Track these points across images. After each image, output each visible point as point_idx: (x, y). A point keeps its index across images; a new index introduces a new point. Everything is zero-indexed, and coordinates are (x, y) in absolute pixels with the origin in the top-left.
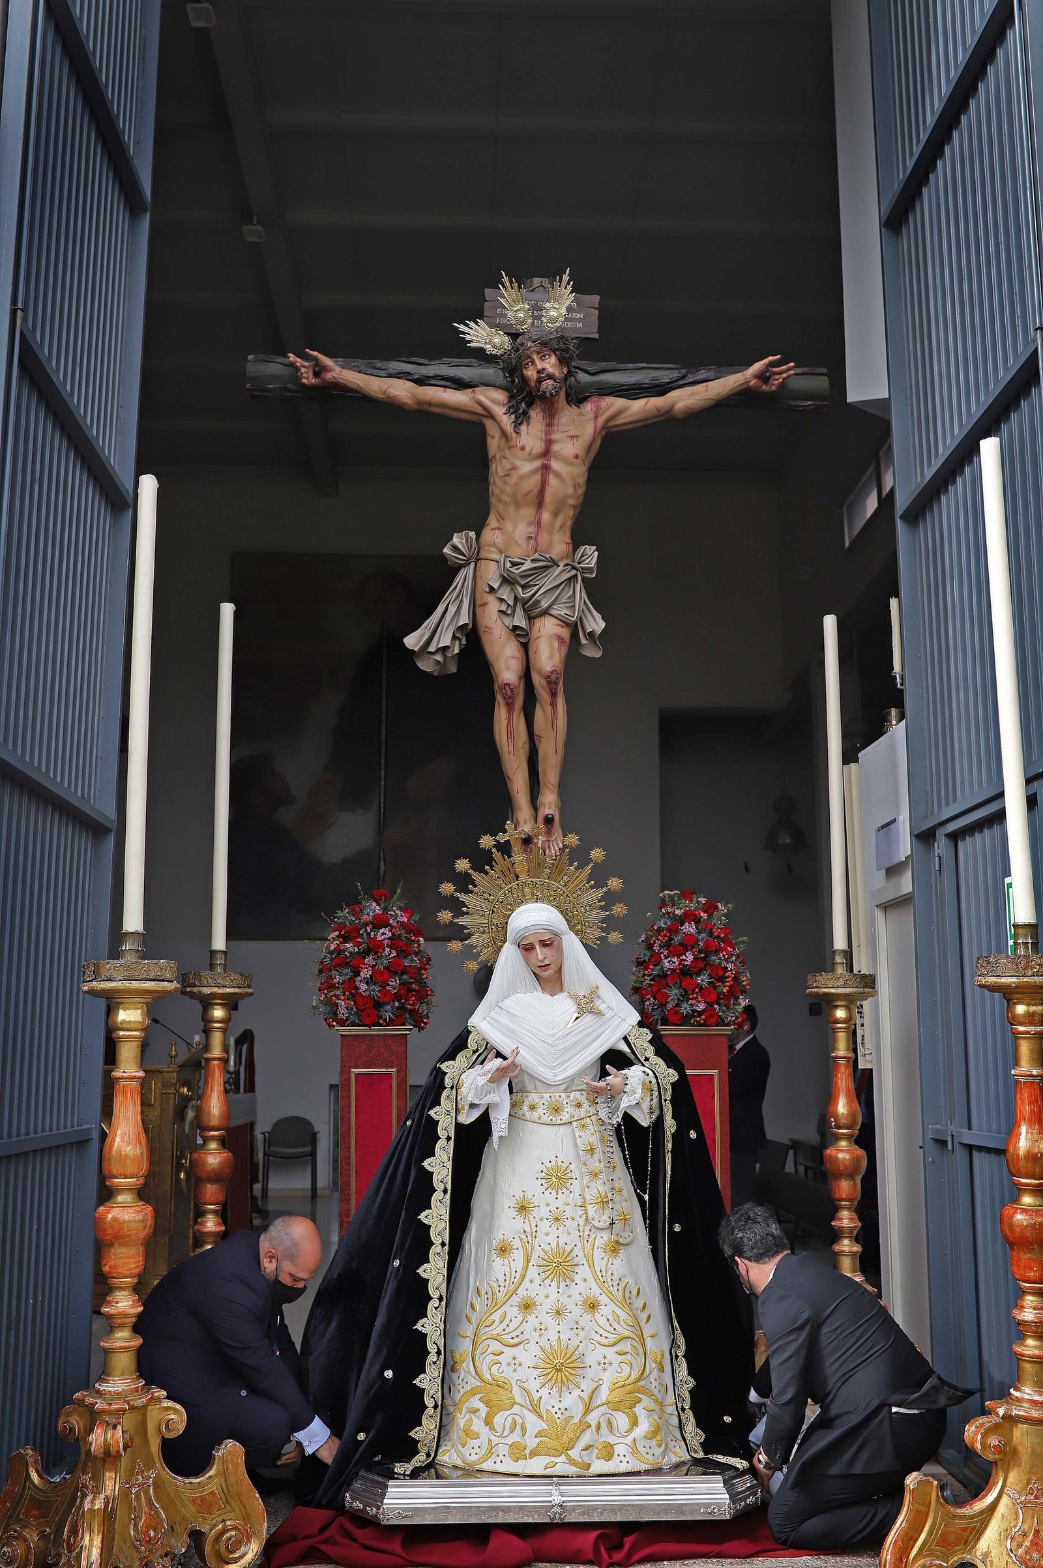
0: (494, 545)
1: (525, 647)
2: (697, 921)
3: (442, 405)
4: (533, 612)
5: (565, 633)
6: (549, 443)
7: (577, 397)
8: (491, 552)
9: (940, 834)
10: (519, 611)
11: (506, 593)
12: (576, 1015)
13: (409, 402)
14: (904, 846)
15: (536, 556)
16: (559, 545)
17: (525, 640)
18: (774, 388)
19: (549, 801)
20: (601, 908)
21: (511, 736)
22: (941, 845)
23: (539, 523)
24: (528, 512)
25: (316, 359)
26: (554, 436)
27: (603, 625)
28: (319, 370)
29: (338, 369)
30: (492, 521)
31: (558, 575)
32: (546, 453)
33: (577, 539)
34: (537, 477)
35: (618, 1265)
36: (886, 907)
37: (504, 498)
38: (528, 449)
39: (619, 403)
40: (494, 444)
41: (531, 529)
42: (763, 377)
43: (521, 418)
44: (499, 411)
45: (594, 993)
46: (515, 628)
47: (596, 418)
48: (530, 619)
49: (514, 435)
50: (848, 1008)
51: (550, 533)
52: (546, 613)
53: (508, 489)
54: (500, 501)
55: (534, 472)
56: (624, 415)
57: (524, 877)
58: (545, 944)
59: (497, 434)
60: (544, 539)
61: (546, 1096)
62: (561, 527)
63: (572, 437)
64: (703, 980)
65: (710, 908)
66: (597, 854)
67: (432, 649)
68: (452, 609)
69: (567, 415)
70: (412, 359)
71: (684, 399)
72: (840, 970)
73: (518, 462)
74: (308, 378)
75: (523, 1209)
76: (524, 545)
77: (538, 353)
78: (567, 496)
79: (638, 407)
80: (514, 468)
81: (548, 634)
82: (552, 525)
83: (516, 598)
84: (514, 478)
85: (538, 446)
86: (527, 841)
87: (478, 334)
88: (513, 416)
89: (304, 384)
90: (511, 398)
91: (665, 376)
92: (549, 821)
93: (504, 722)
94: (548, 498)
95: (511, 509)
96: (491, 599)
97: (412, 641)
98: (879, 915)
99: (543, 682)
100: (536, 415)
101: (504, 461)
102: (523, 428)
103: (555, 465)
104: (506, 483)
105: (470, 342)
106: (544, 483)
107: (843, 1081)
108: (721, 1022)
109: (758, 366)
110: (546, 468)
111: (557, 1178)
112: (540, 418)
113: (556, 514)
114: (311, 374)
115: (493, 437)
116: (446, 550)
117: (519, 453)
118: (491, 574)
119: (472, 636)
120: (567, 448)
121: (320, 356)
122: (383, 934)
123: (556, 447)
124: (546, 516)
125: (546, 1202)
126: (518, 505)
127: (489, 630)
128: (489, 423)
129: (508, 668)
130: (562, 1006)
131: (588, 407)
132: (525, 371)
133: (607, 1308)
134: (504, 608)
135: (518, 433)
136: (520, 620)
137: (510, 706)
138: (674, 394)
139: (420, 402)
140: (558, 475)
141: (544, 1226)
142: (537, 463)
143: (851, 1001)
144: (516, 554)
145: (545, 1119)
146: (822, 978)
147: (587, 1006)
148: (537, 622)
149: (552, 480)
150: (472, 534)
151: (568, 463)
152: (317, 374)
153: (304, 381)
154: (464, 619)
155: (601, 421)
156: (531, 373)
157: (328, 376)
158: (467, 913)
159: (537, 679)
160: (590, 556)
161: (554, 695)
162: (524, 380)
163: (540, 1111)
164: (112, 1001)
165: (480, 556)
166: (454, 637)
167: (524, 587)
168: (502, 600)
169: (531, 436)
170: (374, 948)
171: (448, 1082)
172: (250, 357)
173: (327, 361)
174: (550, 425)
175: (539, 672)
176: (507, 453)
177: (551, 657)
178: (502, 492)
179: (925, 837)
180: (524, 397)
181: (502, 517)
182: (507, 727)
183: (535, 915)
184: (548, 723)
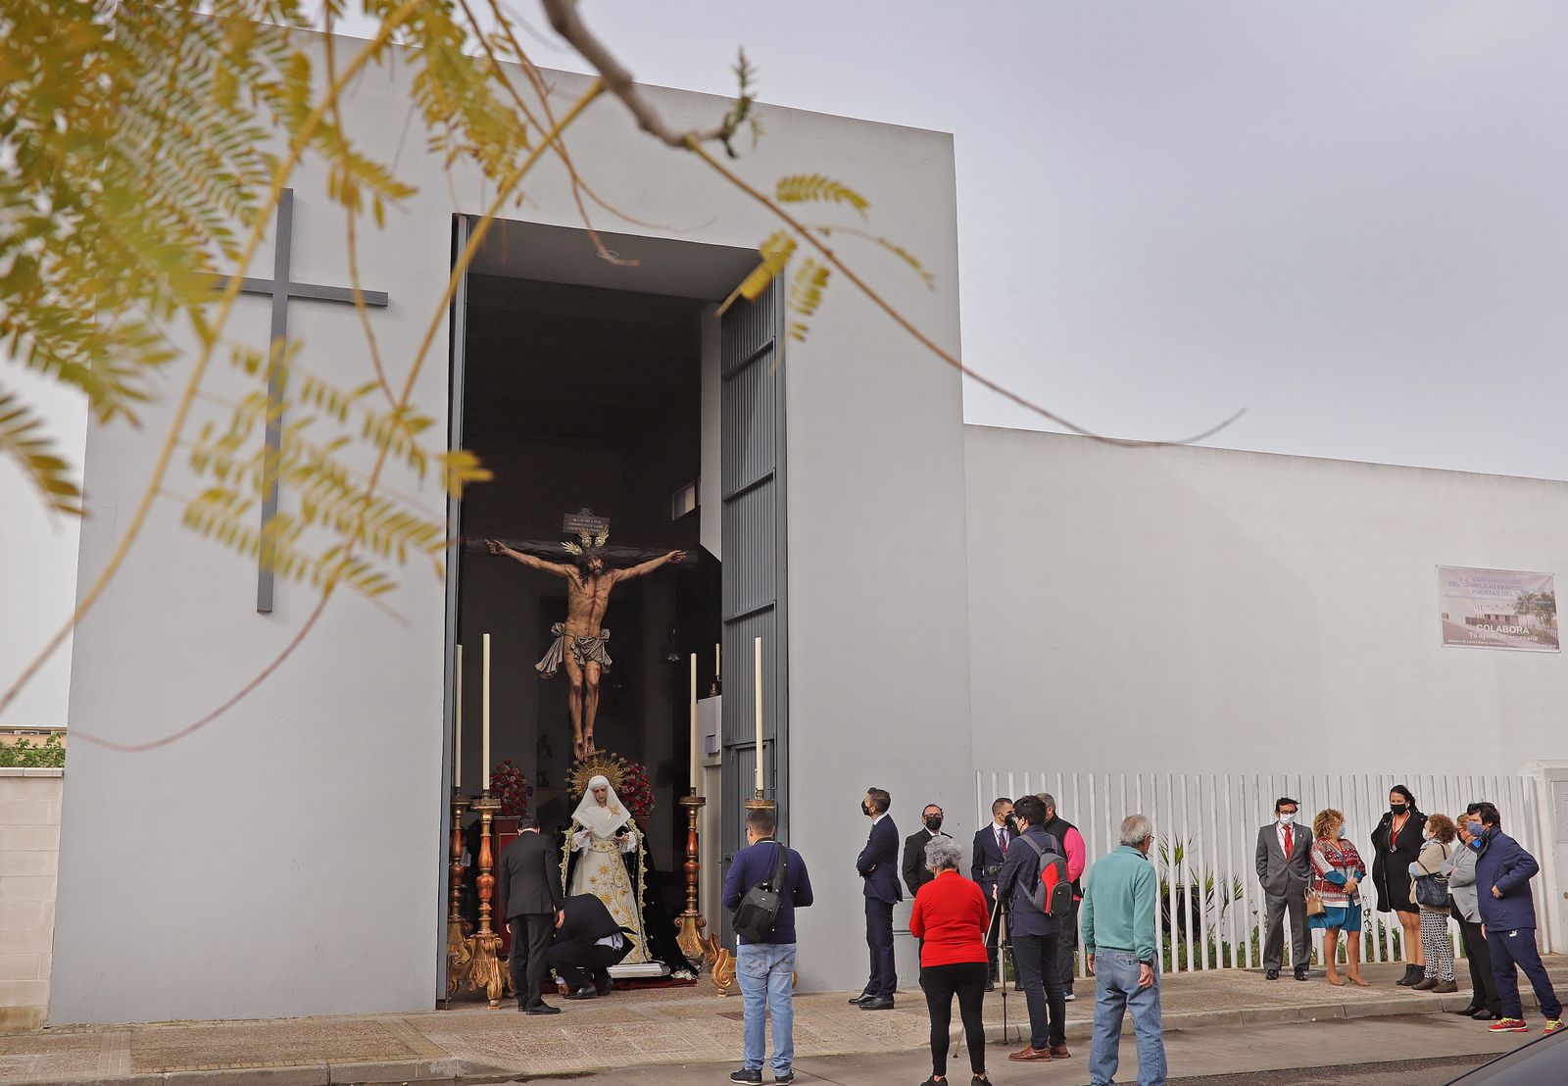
0: (572, 630)
1: (583, 672)
2: (636, 774)
3: (552, 570)
4: (587, 658)
5: (599, 667)
6: (595, 591)
7: (605, 570)
8: (571, 633)
9: (733, 748)
10: (582, 658)
11: (577, 651)
12: (612, 815)
13: (537, 566)
14: (719, 746)
15: (591, 635)
16: (596, 630)
17: (584, 670)
18: (677, 561)
19: (590, 731)
20: (621, 778)
21: (577, 705)
22: (733, 753)
23: (590, 623)
24: (586, 619)
25: (498, 543)
26: (598, 588)
28: (498, 548)
29: (506, 548)
30: (570, 618)
31: (597, 643)
32: (594, 596)
33: (602, 626)
34: (590, 607)
35: (625, 899)
36: (707, 767)
37: (577, 612)
38: (589, 592)
39: (621, 571)
40: (572, 588)
41: (588, 624)
42: (674, 558)
43: (585, 581)
44: (576, 577)
45: (617, 808)
46: (581, 664)
47: (613, 579)
48: (586, 660)
49: (582, 588)
50: (696, 811)
51: (594, 626)
52: (592, 659)
53: (580, 609)
54: (575, 613)
55: (590, 603)
56: (622, 578)
58: (601, 790)
59: (575, 585)
60: (591, 629)
61: (601, 842)
62: (598, 624)
63: (604, 588)
64: (638, 798)
65: (640, 768)
66: (622, 759)
67: (548, 672)
68: (555, 655)
69: (602, 579)
71: (643, 568)
72: (692, 796)
73: (583, 599)
74: (493, 550)
75: (593, 881)
76: (585, 631)
77: (595, 559)
78: (601, 612)
79: (627, 573)
80: (582, 602)
81: (593, 667)
82: (595, 623)
83: (581, 653)
84: (582, 605)
85: (591, 593)
86: (581, 746)
87: (570, 547)
88: (582, 580)
89: (491, 552)
90: (581, 572)
92: (589, 738)
93: (575, 700)
94: (594, 613)
95: (580, 617)
96: (570, 652)
97: (539, 666)
98: (705, 770)
99: (592, 687)
100: (591, 579)
101: (578, 597)
102: (585, 584)
103: (598, 601)
104: (579, 606)
105: (566, 549)
106: (593, 607)
107: (692, 838)
108: (645, 815)
109: (671, 554)
110: (594, 602)
111: (604, 870)
112: (592, 581)
113: (596, 618)
115: (572, 585)
116: (552, 630)
117: (585, 594)
118: (570, 641)
119: (563, 667)
120: (603, 594)
121: (500, 543)
122: (513, 779)
123: (598, 593)
124: (593, 620)
125: (601, 878)
126: (582, 615)
127: (569, 665)
128: (570, 580)
129: (577, 680)
130: (605, 812)
131: (609, 574)
132: (588, 563)
133: (621, 913)
134: (576, 656)
135: (584, 587)
136: (582, 662)
137: (577, 695)
138: (640, 566)
139: (541, 567)
140: (599, 605)
141: (600, 886)
142: (591, 600)
143: (696, 808)
144: (581, 634)
145: (601, 850)
146: (686, 798)
147: (614, 811)
148: (589, 662)
149: (596, 607)
150: (563, 624)
151: (602, 600)
152: (496, 549)
155: (615, 580)
156: (590, 564)
157: (502, 551)
159: (589, 685)
160: (607, 633)
161: (595, 693)
162: (588, 567)
163: (599, 848)
164: (481, 812)
165: (566, 634)
167: (585, 649)
168: (575, 653)
169: (589, 589)
170: (509, 785)
171: (567, 837)
172: (470, 538)
173: (502, 545)
174: (596, 585)
175: (591, 683)
176: (579, 594)
177: (596, 676)
178: (577, 610)
179: (727, 748)
180: (586, 573)
181: (575, 619)
182: (575, 703)
183: (598, 780)
184: (593, 703)
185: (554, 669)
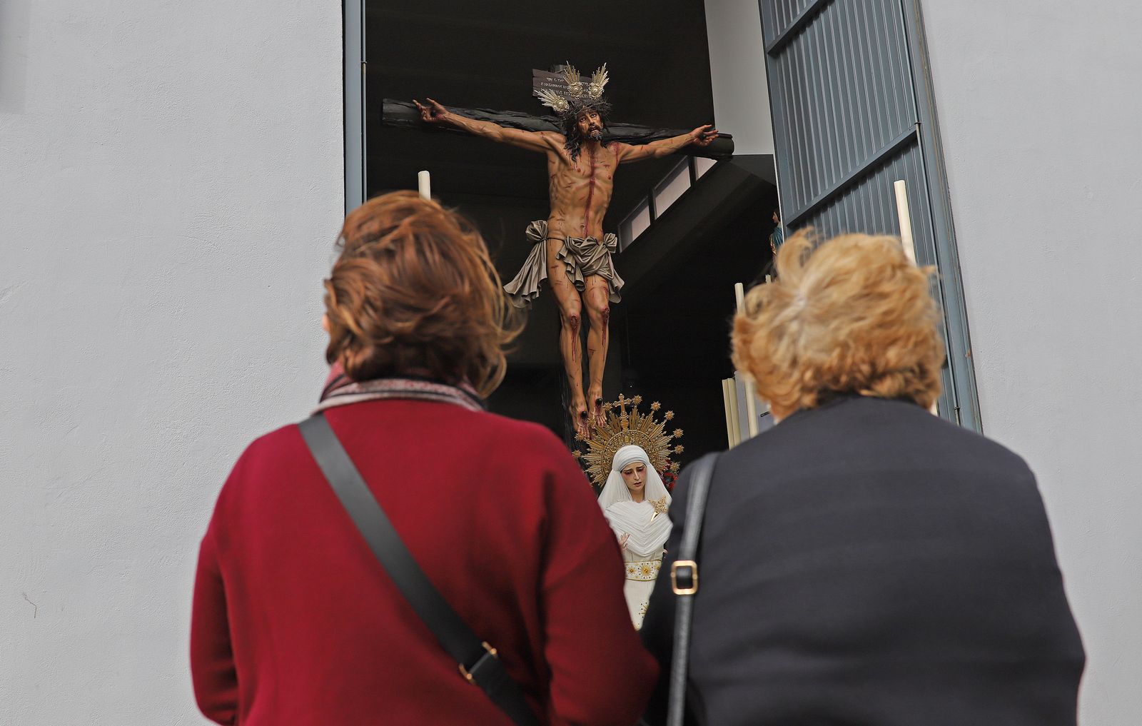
0: (560, 230)
1: (581, 292)
3: (522, 140)
4: (587, 271)
5: (606, 287)
6: (593, 168)
8: (558, 234)
10: (578, 271)
11: (570, 260)
12: (655, 513)
13: (498, 136)
15: (589, 238)
16: (597, 232)
17: (581, 288)
18: (706, 144)
19: (597, 391)
20: (669, 448)
21: (574, 349)
23: (587, 217)
24: (580, 211)
25: (433, 104)
26: (597, 164)
27: (623, 283)
28: (434, 112)
29: (447, 113)
30: (556, 214)
31: (600, 250)
32: (592, 175)
34: (586, 190)
37: (566, 201)
38: (582, 171)
39: (627, 147)
40: (555, 165)
41: (583, 221)
42: (701, 137)
43: (576, 153)
44: (561, 147)
45: (664, 500)
46: (577, 282)
47: (617, 155)
48: (586, 277)
49: (572, 162)
51: (593, 224)
52: (596, 273)
53: (569, 195)
54: (562, 202)
55: (585, 186)
56: (630, 154)
57: (625, 429)
58: (639, 470)
59: (557, 160)
60: (590, 228)
61: (640, 564)
62: (599, 221)
63: (606, 166)
66: (669, 415)
67: (525, 293)
68: (535, 269)
69: (601, 152)
70: (488, 110)
71: (659, 147)
73: (574, 179)
74: (428, 117)
76: (579, 230)
77: (590, 113)
78: (603, 202)
79: (637, 150)
80: (573, 183)
81: (596, 286)
82: (594, 220)
83: (576, 263)
84: (574, 189)
85: (587, 170)
86: (584, 416)
87: (550, 99)
88: (570, 151)
89: (424, 120)
90: (568, 139)
91: (643, 132)
92: (599, 400)
93: (570, 341)
94: (593, 203)
95: (570, 208)
96: (559, 263)
97: (509, 288)
99: (599, 315)
100: (584, 151)
101: (566, 178)
102: (578, 158)
103: (598, 182)
104: (567, 191)
105: (544, 102)
106: (591, 193)
109: (698, 130)
110: (592, 184)
112: (586, 152)
113: (596, 213)
114: (429, 115)
115: (554, 163)
116: (528, 232)
117: (577, 173)
118: (558, 247)
120: (605, 174)
121: (436, 103)
123: (597, 171)
124: (591, 214)
126: (575, 206)
127: (559, 283)
128: (551, 153)
129: (573, 307)
130: (646, 509)
131: (612, 148)
132: (580, 123)
134: (569, 269)
135: (575, 161)
136: (579, 277)
137: (574, 331)
138: (654, 144)
139: (505, 138)
140: (599, 189)
142: (587, 181)
144: (575, 236)
145: (641, 578)
147: (659, 508)
148: (590, 279)
149: (596, 191)
150: (544, 222)
151: (605, 181)
152: (432, 115)
153: (424, 118)
154: (544, 276)
155: (619, 156)
156: (585, 125)
157: (441, 116)
158: (590, 452)
159: (593, 313)
160: (613, 240)
161: (604, 325)
162: (579, 129)
163: (637, 573)
165: (550, 236)
166: (538, 287)
167: (582, 257)
168: (567, 264)
169: (583, 163)
172: (385, 100)
173: (441, 107)
174: (592, 157)
175: (597, 309)
176: (568, 173)
177: (603, 300)
178: (565, 197)
180: (578, 139)
181: (563, 213)
182: (570, 342)
183: (631, 453)
184: (600, 341)
185: (534, 289)
